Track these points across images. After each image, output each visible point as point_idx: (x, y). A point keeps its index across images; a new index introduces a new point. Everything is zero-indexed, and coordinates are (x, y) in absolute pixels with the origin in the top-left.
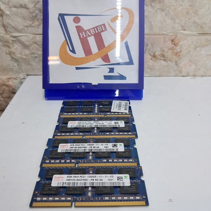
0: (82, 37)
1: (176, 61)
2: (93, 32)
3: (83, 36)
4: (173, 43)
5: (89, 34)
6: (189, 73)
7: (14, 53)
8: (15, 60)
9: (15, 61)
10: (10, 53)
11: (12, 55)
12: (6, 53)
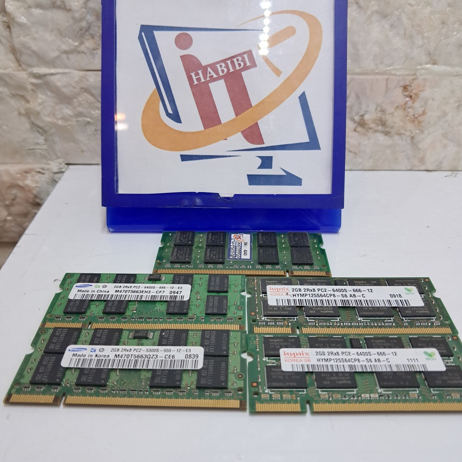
0: (196, 82)
1: (412, 135)
2: (223, 71)
3: (199, 79)
4: (407, 93)
5: (212, 76)
6: (441, 163)
7: (38, 113)
8: (39, 130)
9: (39, 132)
10: (28, 114)
11: (33, 119)
12: (20, 114)
